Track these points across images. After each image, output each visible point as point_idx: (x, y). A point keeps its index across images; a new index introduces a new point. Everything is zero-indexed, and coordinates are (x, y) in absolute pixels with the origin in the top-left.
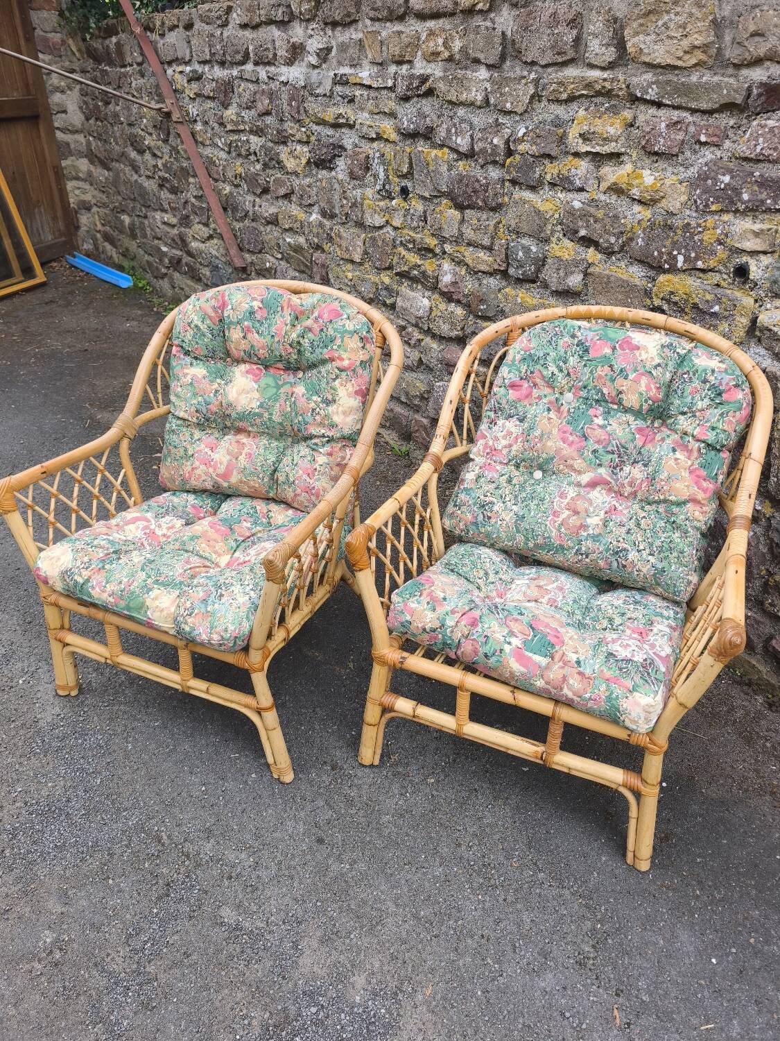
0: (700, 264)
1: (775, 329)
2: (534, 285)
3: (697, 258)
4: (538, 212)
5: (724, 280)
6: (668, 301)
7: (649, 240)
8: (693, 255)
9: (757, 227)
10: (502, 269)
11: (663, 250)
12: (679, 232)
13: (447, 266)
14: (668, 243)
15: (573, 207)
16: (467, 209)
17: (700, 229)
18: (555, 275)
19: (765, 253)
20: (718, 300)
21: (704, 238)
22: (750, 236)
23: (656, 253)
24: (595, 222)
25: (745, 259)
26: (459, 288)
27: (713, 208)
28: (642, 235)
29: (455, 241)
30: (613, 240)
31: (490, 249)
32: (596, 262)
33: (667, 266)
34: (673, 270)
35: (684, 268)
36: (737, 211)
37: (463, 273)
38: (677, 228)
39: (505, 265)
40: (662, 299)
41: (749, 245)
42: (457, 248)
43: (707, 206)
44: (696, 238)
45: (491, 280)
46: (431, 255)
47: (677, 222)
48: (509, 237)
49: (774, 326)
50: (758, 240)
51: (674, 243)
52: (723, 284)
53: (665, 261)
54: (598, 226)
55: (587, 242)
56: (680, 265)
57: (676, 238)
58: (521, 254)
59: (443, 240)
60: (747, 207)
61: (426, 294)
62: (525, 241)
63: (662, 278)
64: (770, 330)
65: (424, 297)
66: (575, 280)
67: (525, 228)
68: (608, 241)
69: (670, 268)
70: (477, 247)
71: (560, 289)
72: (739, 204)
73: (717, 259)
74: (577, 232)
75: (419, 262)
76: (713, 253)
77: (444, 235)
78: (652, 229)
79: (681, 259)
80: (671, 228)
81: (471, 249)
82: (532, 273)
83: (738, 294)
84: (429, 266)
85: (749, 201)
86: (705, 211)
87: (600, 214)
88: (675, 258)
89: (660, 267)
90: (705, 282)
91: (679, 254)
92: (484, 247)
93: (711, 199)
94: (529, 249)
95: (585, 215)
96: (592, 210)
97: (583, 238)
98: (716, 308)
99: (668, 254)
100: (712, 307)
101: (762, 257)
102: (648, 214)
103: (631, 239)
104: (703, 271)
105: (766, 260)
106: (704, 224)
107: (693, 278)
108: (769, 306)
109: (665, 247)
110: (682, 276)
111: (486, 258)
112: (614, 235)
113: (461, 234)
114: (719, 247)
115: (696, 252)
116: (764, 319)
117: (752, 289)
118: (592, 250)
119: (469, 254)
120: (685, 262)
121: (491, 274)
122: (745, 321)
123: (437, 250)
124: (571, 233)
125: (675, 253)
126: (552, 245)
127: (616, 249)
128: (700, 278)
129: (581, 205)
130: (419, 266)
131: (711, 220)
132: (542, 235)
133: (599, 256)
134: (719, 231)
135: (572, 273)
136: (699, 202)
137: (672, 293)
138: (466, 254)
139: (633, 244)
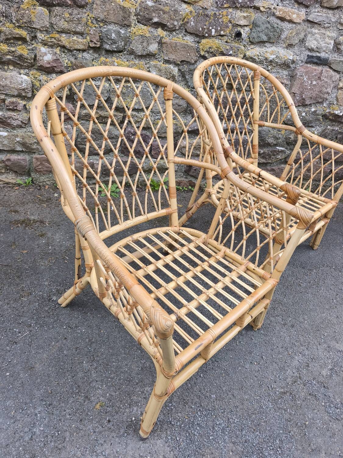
0: (222, 33)
1: (255, 57)
2: (121, 54)
3: (221, 30)
4: (123, 9)
5: (229, 39)
6: (208, 52)
7: (196, 22)
8: (219, 29)
9: (245, 14)
10: (98, 46)
11: (205, 27)
12: (212, 18)
13: (43, 49)
14: (207, 23)
15: (147, 5)
16: (56, 6)
17: (221, 16)
18: (140, 46)
19: (246, 26)
20: (232, 48)
21: (224, 20)
22: (242, 19)
23: (201, 29)
24: (164, 13)
25: (239, 29)
26: (61, 63)
27: (225, 6)
28: (193, 20)
29: (46, 31)
30: (176, 23)
31: (81, 34)
32: (164, 36)
33: (207, 35)
34: (210, 36)
35: (215, 35)
36: (236, 8)
37: (58, 52)
38: (211, 16)
39: (99, 43)
40: (205, 52)
41: (242, 22)
42: (51, 35)
43: (222, 5)
44: (220, 20)
45: (85, 54)
46: (20, 43)
47: (210, 12)
48: (97, 25)
49: (254, 56)
50: (245, 20)
51: (210, 23)
52: (229, 41)
53: (206, 33)
54: (166, 16)
55: (158, 25)
56: (213, 34)
57: (210, 21)
58: (113, 35)
59: (33, 30)
60: (241, 5)
61: (22, 71)
62: (111, 27)
63: (204, 41)
64: (253, 58)
65: (20, 74)
66: (153, 47)
67: (112, 18)
68: (173, 24)
69: (208, 36)
70: (70, 33)
71: (145, 53)
72: (237, 4)
73: (229, 30)
74: (151, 19)
75: (13, 49)
76: (227, 27)
77: (34, 26)
78: (198, 17)
79: (213, 31)
80: (207, 16)
81: (64, 35)
82: (122, 46)
83: (236, 45)
84: (22, 50)
85: (242, 3)
86: (222, 7)
87: (167, 9)
88: (211, 30)
89: (203, 36)
90: (223, 41)
91: (212, 28)
92: (76, 33)
93: (225, 2)
94: (119, 32)
95: (156, 10)
96: (161, 7)
97: (156, 23)
98: (231, 52)
99: (208, 29)
100: (229, 52)
101: (245, 28)
102: (191, 8)
103: (188, 22)
104: (222, 36)
105: (247, 29)
106: (222, 14)
107: (217, 40)
108: (249, 48)
109: (206, 25)
110: (214, 39)
111: (80, 40)
112: (177, 20)
113: (52, 25)
114: (230, 24)
115: (220, 27)
116: (248, 54)
117: (241, 42)
118: (160, 30)
119: (64, 39)
120: (215, 32)
121: (84, 51)
122: (242, 56)
123: (28, 39)
124: (146, 21)
125: (211, 28)
126: (132, 28)
127: (177, 28)
128: (221, 39)
129: (153, 4)
130: (13, 52)
131: (225, 12)
132: (125, 22)
133: (165, 33)
134: (229, 17)
135: (151, 44)
136: (219, 3)
137: (210, 48)
138: (62, 39)
139: (189, 25)
